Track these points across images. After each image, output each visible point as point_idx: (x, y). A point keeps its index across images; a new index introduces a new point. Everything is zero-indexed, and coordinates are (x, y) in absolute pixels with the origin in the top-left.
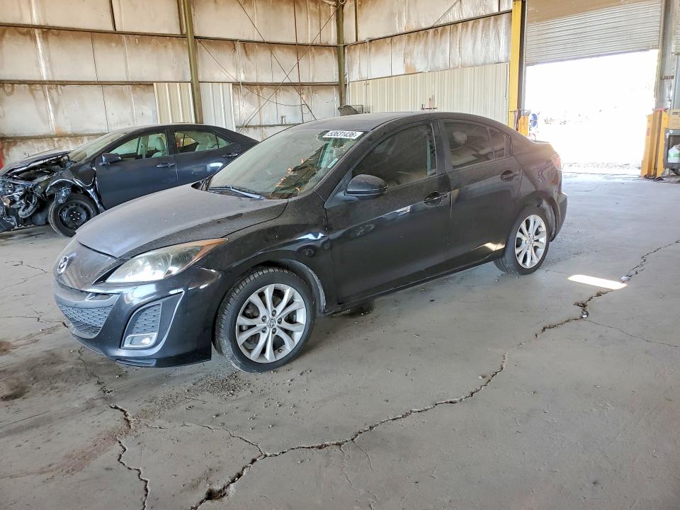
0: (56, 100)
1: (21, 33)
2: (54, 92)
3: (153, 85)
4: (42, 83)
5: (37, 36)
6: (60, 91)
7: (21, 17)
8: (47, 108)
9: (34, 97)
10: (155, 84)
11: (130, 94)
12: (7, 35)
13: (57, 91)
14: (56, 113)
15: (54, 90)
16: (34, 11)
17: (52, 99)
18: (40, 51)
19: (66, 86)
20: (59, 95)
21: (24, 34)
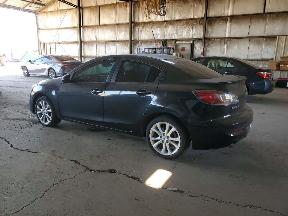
0: (228, 46)
1: (222, 20)
2: (229, 42)
3: (276, 37)
4: (225, 38)
5: (228, 20)
6: (231, 42)
7: (224, 14)
8: (224, 48)
9: (221, 44)
10: (277, 37)
11: (263, 42)
12: (217, 21)
13: (230, 42)
14: (227, 50)
15: (229, 41)
16: (230, 10)
17: (227, 45)
18: (228, 26)
19: (234, 39)
20: (230, 43)
21: (223, 20)
